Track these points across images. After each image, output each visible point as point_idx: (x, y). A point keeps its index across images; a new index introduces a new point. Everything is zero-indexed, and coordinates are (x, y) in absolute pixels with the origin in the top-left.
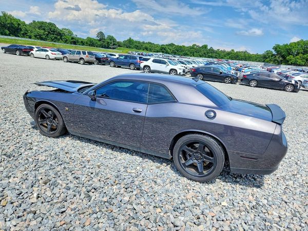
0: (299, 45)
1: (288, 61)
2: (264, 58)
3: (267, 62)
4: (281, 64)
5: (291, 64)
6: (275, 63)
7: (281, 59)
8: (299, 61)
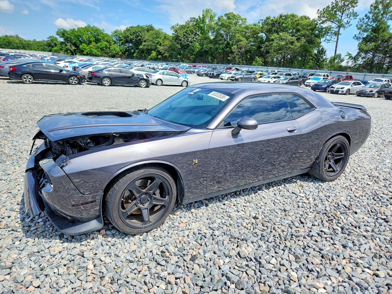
0: (88, 31)
1: (83, 51)
2: (49, 46)
3: (56, 51)
4: (76, 54)
5: (87, 54)
6: (67, 53)
7: (73, 48)
8: (95, 51)
